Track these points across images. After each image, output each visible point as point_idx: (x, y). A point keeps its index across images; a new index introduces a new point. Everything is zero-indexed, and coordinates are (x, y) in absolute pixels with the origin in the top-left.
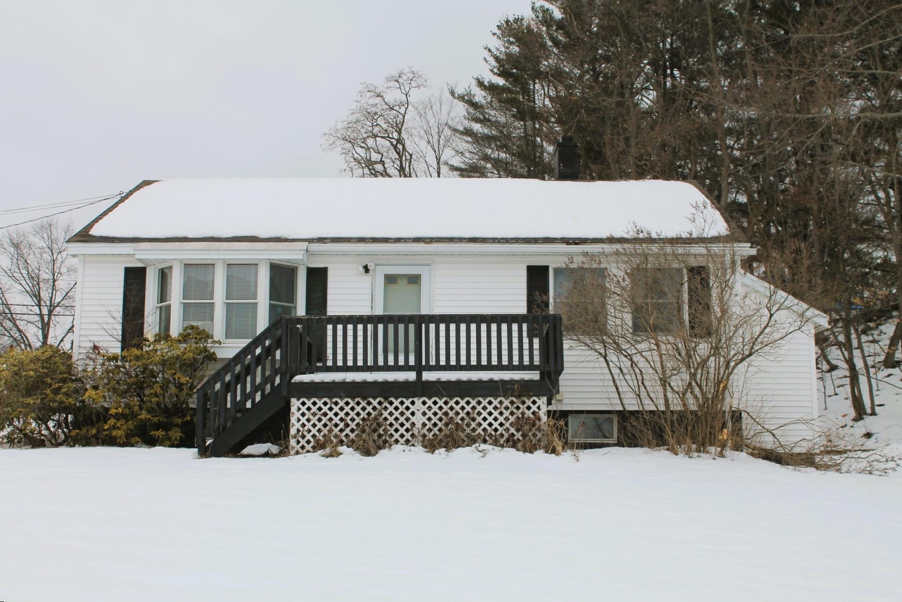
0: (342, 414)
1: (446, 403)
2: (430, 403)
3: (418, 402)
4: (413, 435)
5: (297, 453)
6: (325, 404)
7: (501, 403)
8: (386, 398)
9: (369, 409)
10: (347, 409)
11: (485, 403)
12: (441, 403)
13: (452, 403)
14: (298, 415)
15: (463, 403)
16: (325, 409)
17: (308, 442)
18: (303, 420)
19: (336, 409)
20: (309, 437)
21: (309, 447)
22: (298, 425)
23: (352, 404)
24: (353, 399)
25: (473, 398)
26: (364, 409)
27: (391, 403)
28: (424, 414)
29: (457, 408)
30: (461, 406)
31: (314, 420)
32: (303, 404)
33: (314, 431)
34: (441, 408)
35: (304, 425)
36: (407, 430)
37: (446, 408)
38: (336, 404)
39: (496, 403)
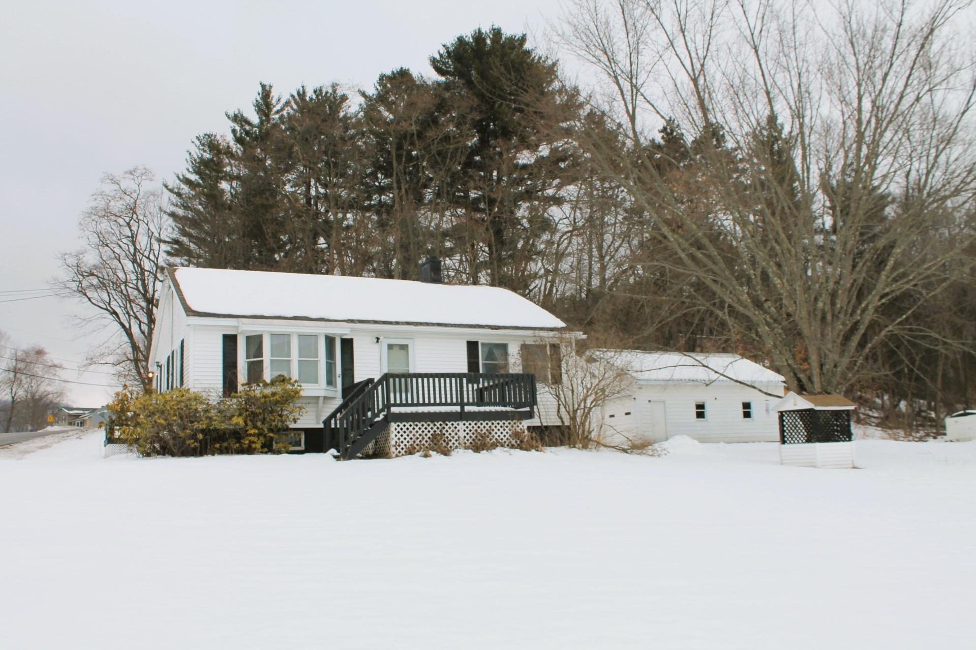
0: (420, 432)
1: (476, 424)
2: (467, 424)
3: (461, 423)
4: (459, 443)
5: (397, 456)
6: (411, 426)
7: (504, 424)
8: (444, 422)
9: (435, 428)
10: (423, 429)
11: (495, 423)
12: (473, 424)
13: (479, 424)
14: (396, 432)
15: (484, 424)
16: (411, 429)
17: (402, 449)
18: (399, 436)
19: (417, 429)
20: (402, 445)
21: (403, 452)
22: (396, 439)
23: (426, 425)
24: (426, 422)
25: (490, 421)
26: (432, 428)
27: (447, 425)
28: (465, 431)
29: (482, 427)
30: (484, 426)
31: (405, 435)
32: (398, 426)
33: (405, 442)
34: (473, 427)
35: (399, 439)
36: (456, 440)
37: (476, 427)
38: (417, 425)
39: (501, 423)
